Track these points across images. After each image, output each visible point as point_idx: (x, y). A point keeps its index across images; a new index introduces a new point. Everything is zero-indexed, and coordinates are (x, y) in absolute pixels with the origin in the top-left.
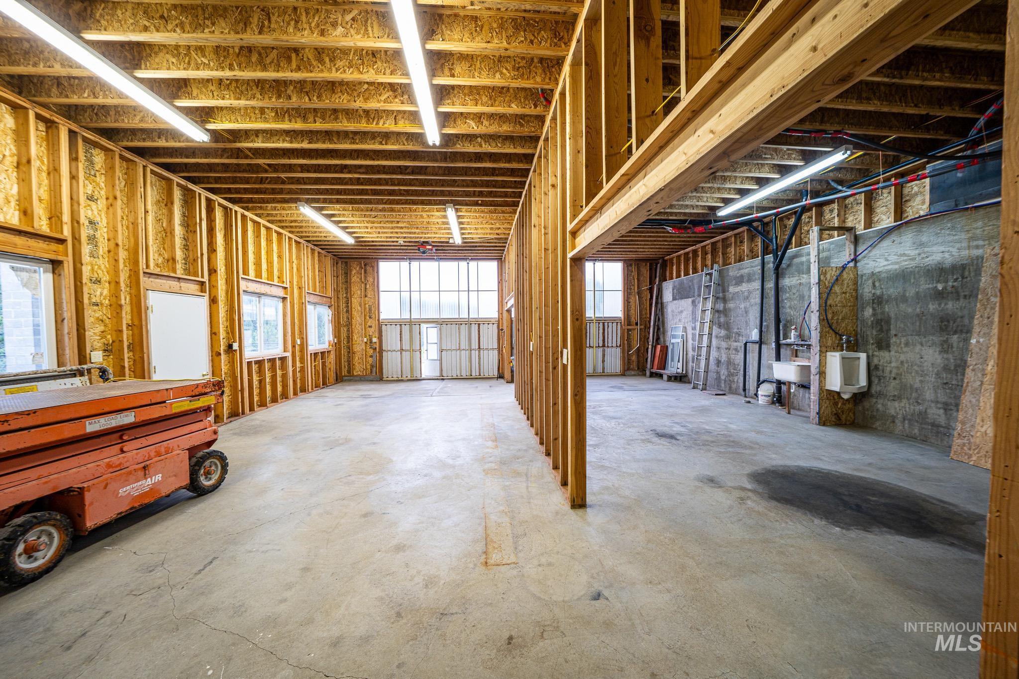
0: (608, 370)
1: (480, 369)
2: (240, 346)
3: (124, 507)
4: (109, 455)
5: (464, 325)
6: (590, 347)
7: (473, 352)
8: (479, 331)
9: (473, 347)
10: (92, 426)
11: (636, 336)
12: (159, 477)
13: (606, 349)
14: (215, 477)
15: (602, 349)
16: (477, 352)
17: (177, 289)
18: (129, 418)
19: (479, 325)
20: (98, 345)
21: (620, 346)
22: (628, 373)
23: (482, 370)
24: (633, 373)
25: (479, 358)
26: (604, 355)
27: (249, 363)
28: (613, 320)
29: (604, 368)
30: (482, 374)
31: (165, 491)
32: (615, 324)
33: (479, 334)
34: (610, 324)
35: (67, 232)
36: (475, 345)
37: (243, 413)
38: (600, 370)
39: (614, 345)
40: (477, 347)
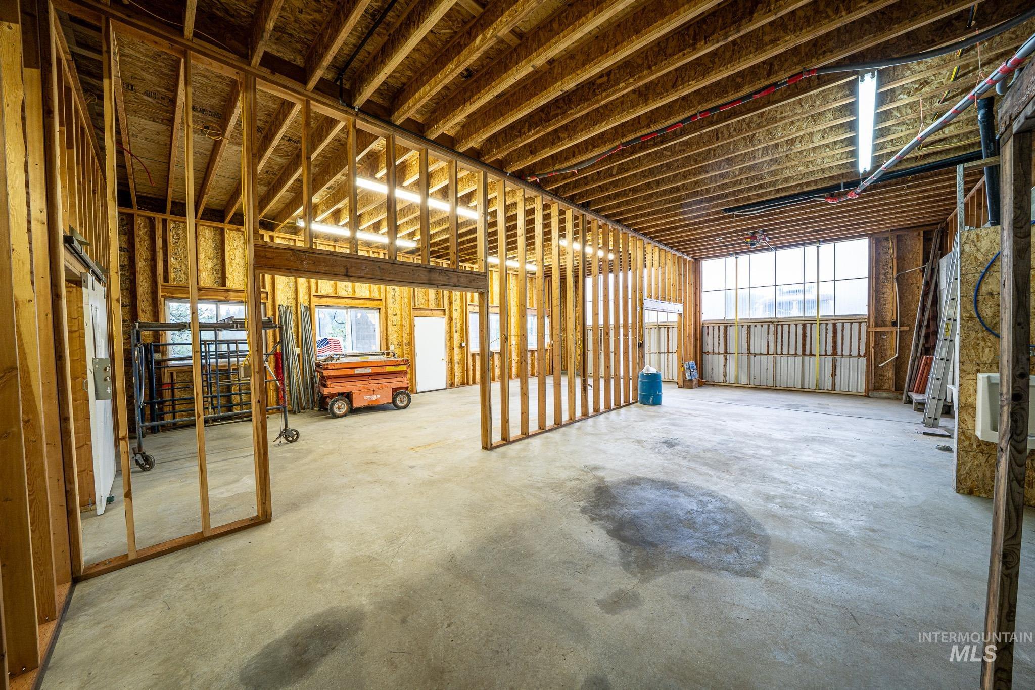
0: (842, 386)
1: (668, 373)
2: (467, 345)
3: (366, 404)
4: (364, 383)
5: (653, 329)
6: (811, 354)
7: (662, 355)
8: (668, 335)
9: (662, 350)
10: (357, 371)
11: (892, 343)
12: (379, 396)
13: (839, 359)
14: (405, 403)
15: (831, 359)
16: (666, 355)
17: (430, 315)
18: (369, 370)
19: (668, 328)
20: (396, 342)
21: (865, 355)
22: (876, 394)
23: (670, 374)
24: (885, 395)
25: (668, 362)
26: (834, 367)
27: (473, 355)
28: (852, 319)
29: (834, 384)
30: (671, 378)
31: (382, 402)
32: (855, 326)
33: (668, 338)
34: (847, 326)
35: (382, 296)
36: (664, 349)
37: (468, 384)
38: (828, 385)
39: (855, 352)
40: (666, 351)
